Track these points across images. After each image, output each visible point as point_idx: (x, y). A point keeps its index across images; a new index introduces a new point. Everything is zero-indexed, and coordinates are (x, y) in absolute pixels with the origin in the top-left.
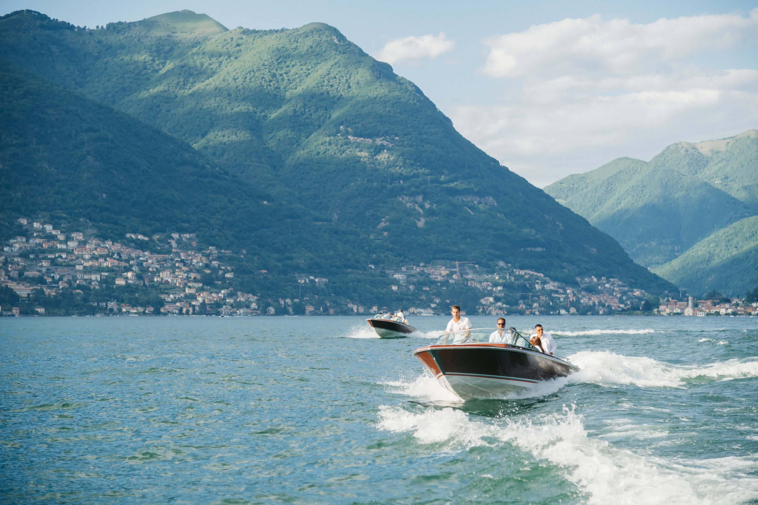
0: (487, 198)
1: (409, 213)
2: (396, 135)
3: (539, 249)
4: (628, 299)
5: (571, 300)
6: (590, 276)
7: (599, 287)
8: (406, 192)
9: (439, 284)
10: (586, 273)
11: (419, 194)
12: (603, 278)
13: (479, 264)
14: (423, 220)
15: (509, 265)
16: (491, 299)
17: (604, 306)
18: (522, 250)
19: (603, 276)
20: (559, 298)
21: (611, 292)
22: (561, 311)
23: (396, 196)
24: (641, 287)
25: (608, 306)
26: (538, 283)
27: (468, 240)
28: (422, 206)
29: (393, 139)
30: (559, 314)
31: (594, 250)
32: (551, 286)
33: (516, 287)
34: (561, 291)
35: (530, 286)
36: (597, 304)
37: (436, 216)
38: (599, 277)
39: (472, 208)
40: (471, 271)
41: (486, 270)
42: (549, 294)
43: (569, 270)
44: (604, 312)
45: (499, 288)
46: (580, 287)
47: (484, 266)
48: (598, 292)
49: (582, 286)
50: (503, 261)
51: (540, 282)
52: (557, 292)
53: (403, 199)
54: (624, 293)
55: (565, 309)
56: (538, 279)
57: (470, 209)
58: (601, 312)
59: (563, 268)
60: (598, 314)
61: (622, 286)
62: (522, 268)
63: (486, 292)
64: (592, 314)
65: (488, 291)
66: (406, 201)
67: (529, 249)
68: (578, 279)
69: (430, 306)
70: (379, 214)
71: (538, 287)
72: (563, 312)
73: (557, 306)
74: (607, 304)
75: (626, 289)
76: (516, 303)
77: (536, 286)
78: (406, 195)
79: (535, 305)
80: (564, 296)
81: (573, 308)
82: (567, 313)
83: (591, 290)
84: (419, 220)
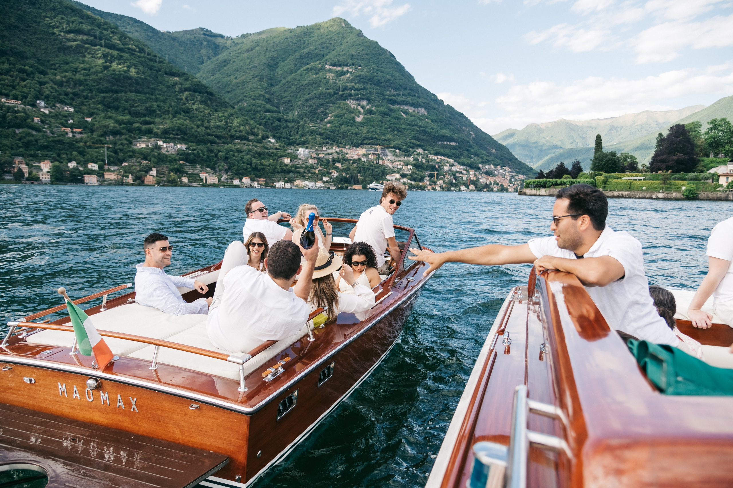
0: (420, 109)
1: (351, 111)
2: (360, 66)
3: (453, 144)
4: (516, 180)
5: (472, 179)
6: (489, 165)
7: (496, 172)
8: (352, 98)
9: (351, 161)
10: (487, 162)
11: (363, 99)
12: (498, 166)
13: (400, 149)
14: (362, 117)
15: (426, 152)
16: (398, 176)
17: (498, 184)
18: (440, 143)
19: (499, 165)
20: (462, 178)
21: (504, 176)
22: (461, 187)
23: (345, 100)
24: (523, 174)
25: (501, 185)
26: (446, 166)
27: (396, 132)
28: (363, 107)
29: (357, 68)
30: (460, 190)
31: (494, 151)
32: (457, 168)
33: (425, 167)
34: (465, 172)
35: (439, 167)
36: (492, 183)
37: (373, 114)
38: (496, 165)
39: (406, 113)
40: (391, 154)
41: (404, 153)
42: (454, 174)
43: (474, 160)
44: (498, 189)
45: (410, 167)
46: (481, 171)
47: (404, 151)
48: (494, 175)
49: (483, 170)
50: (422, 148)
51: (448, 165)
52: (461, 173)
53: (350, 102)
54: (513, 177)
55: (465, 186)
56: (447, 163)
57: (404, 113)
58: (495, 189)
59: (471, 158)
60: (492, 190)
61: (511, 172)
62: (436, 154)
63: (395, 169)
64: (488, 191)
65: (398, 169)
66: (352, 104)
67: (445, 143)
68: (481, 166)
69: (322, 179)
70: (327, 111)
71: (446, 168)
72: (463, 188)
73: (459, 184)
74: (500, 184)
75: (514, 174)
76: (422, 179)
77: (445, 167)
78: (352, 99)
79: (440, 182)
80: (466, 176)
81: (472, 186)
82: (467, 189)
83: (489, 173)
84: (359, 117)
